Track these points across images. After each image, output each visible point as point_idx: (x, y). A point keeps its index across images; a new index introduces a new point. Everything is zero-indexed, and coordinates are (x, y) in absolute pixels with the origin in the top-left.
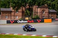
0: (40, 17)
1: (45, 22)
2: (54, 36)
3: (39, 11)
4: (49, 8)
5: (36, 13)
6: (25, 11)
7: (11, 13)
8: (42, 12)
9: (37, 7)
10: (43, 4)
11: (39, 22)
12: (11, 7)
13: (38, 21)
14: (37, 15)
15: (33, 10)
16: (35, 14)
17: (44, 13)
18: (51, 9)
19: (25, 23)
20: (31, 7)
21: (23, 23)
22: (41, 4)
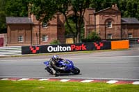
0: (102, 37)
1: (112, 48)
2: (135, 81)
3: (97, 23)
4: (122, 15)
5: (92, 27)
6: (65, 24)
7: (31, 29)
8: (105, 25)
9: (94, 11)
10: (108, 5)
11: (98, 48)
12: (31, 14)
13: (96, 45)
14: (93, 31)
15: (83, 20)
16: (89, 31)
17: (111, 27)
18: (127, 16)
19: (66, 51)
20: (79, 13)
21: (60, 52)
22: (102, 5)
